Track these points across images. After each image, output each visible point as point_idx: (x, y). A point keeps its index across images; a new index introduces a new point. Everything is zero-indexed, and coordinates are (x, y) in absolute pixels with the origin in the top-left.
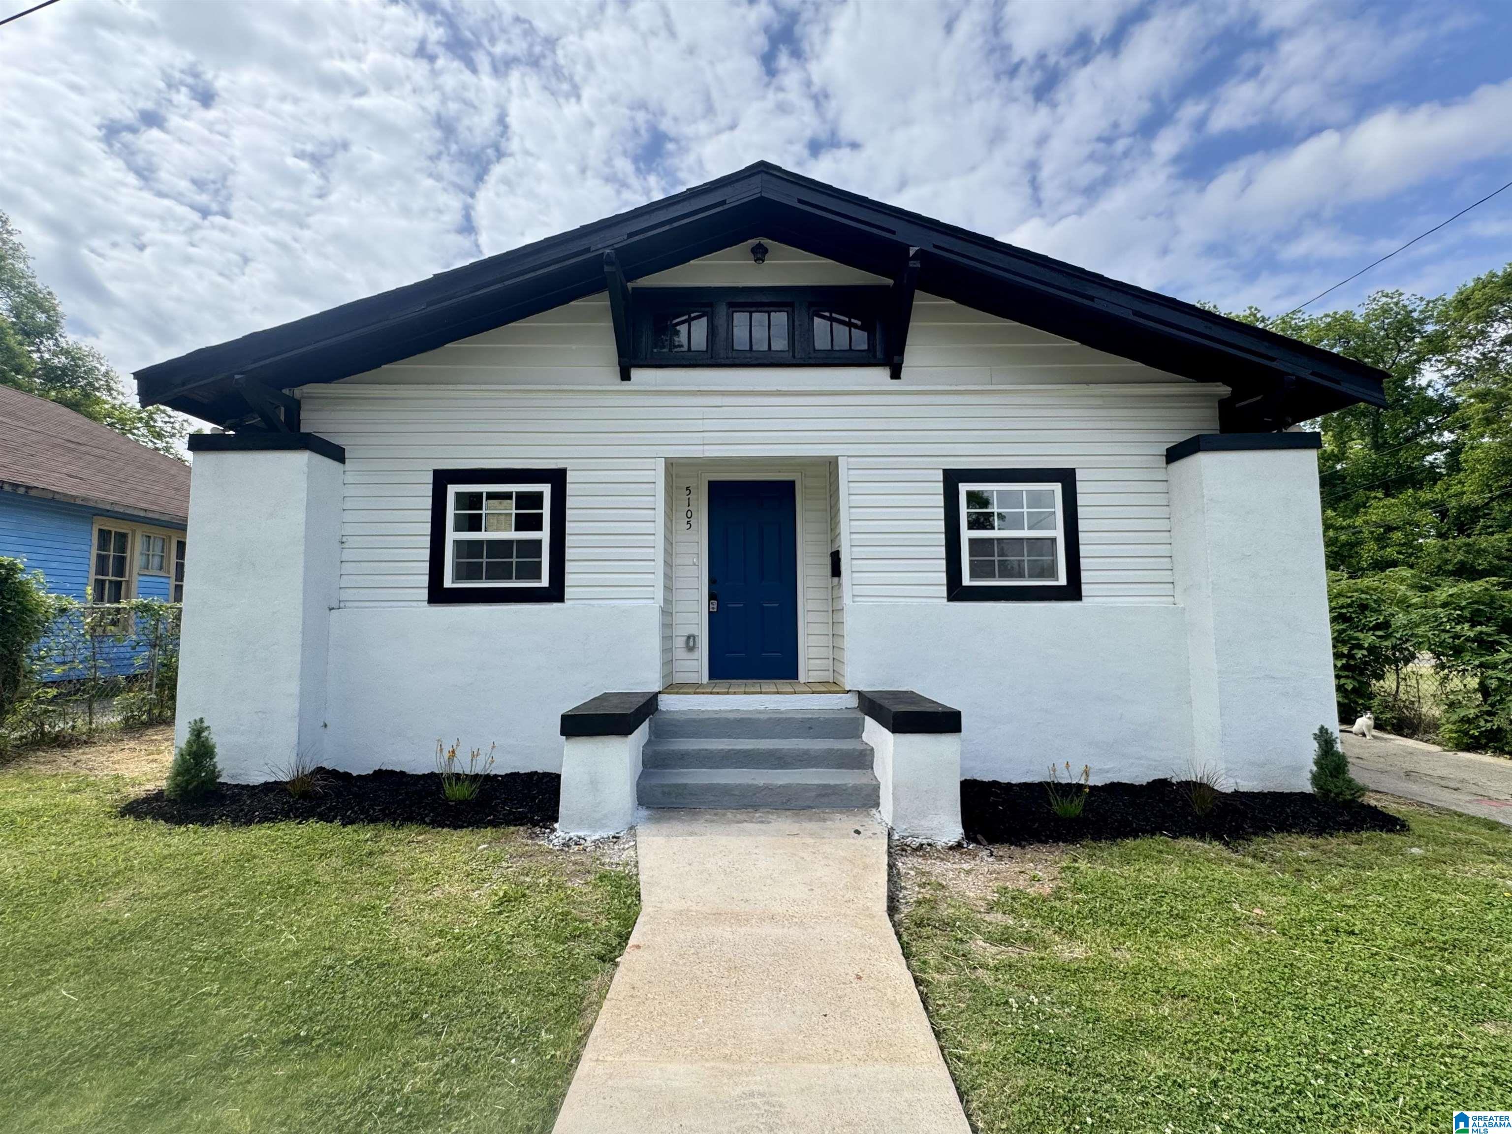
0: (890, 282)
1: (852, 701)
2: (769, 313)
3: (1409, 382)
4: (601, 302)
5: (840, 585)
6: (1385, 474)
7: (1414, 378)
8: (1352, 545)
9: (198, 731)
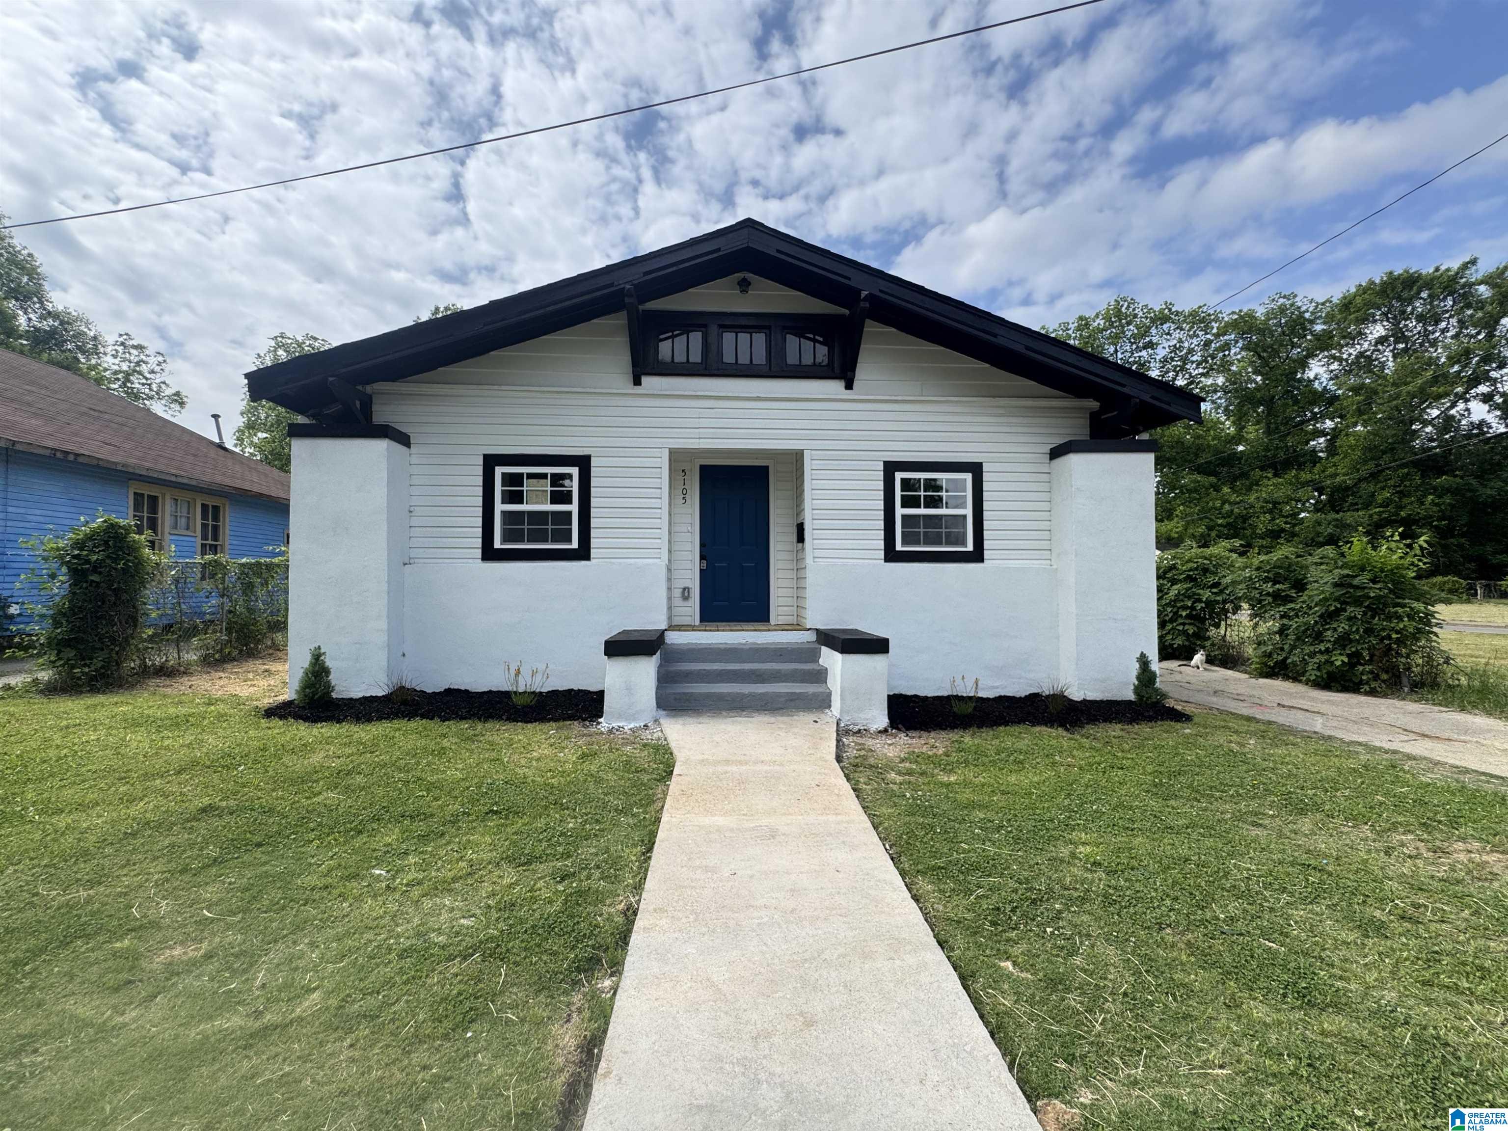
0: (846, 312)
1: (811, 637)
2: (751, 334)
3: (1299, 376)
4: (620, 320)
5: (803, 549)
6: (1275, 456)
7: (1303, 373)
8: (1245, 518)
9: (317, 657)
